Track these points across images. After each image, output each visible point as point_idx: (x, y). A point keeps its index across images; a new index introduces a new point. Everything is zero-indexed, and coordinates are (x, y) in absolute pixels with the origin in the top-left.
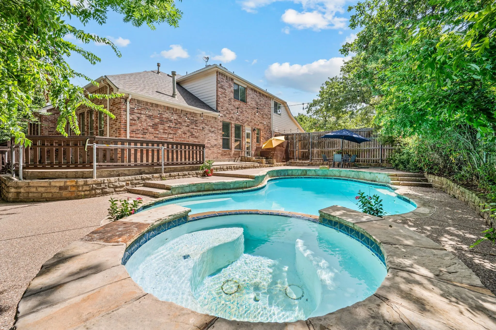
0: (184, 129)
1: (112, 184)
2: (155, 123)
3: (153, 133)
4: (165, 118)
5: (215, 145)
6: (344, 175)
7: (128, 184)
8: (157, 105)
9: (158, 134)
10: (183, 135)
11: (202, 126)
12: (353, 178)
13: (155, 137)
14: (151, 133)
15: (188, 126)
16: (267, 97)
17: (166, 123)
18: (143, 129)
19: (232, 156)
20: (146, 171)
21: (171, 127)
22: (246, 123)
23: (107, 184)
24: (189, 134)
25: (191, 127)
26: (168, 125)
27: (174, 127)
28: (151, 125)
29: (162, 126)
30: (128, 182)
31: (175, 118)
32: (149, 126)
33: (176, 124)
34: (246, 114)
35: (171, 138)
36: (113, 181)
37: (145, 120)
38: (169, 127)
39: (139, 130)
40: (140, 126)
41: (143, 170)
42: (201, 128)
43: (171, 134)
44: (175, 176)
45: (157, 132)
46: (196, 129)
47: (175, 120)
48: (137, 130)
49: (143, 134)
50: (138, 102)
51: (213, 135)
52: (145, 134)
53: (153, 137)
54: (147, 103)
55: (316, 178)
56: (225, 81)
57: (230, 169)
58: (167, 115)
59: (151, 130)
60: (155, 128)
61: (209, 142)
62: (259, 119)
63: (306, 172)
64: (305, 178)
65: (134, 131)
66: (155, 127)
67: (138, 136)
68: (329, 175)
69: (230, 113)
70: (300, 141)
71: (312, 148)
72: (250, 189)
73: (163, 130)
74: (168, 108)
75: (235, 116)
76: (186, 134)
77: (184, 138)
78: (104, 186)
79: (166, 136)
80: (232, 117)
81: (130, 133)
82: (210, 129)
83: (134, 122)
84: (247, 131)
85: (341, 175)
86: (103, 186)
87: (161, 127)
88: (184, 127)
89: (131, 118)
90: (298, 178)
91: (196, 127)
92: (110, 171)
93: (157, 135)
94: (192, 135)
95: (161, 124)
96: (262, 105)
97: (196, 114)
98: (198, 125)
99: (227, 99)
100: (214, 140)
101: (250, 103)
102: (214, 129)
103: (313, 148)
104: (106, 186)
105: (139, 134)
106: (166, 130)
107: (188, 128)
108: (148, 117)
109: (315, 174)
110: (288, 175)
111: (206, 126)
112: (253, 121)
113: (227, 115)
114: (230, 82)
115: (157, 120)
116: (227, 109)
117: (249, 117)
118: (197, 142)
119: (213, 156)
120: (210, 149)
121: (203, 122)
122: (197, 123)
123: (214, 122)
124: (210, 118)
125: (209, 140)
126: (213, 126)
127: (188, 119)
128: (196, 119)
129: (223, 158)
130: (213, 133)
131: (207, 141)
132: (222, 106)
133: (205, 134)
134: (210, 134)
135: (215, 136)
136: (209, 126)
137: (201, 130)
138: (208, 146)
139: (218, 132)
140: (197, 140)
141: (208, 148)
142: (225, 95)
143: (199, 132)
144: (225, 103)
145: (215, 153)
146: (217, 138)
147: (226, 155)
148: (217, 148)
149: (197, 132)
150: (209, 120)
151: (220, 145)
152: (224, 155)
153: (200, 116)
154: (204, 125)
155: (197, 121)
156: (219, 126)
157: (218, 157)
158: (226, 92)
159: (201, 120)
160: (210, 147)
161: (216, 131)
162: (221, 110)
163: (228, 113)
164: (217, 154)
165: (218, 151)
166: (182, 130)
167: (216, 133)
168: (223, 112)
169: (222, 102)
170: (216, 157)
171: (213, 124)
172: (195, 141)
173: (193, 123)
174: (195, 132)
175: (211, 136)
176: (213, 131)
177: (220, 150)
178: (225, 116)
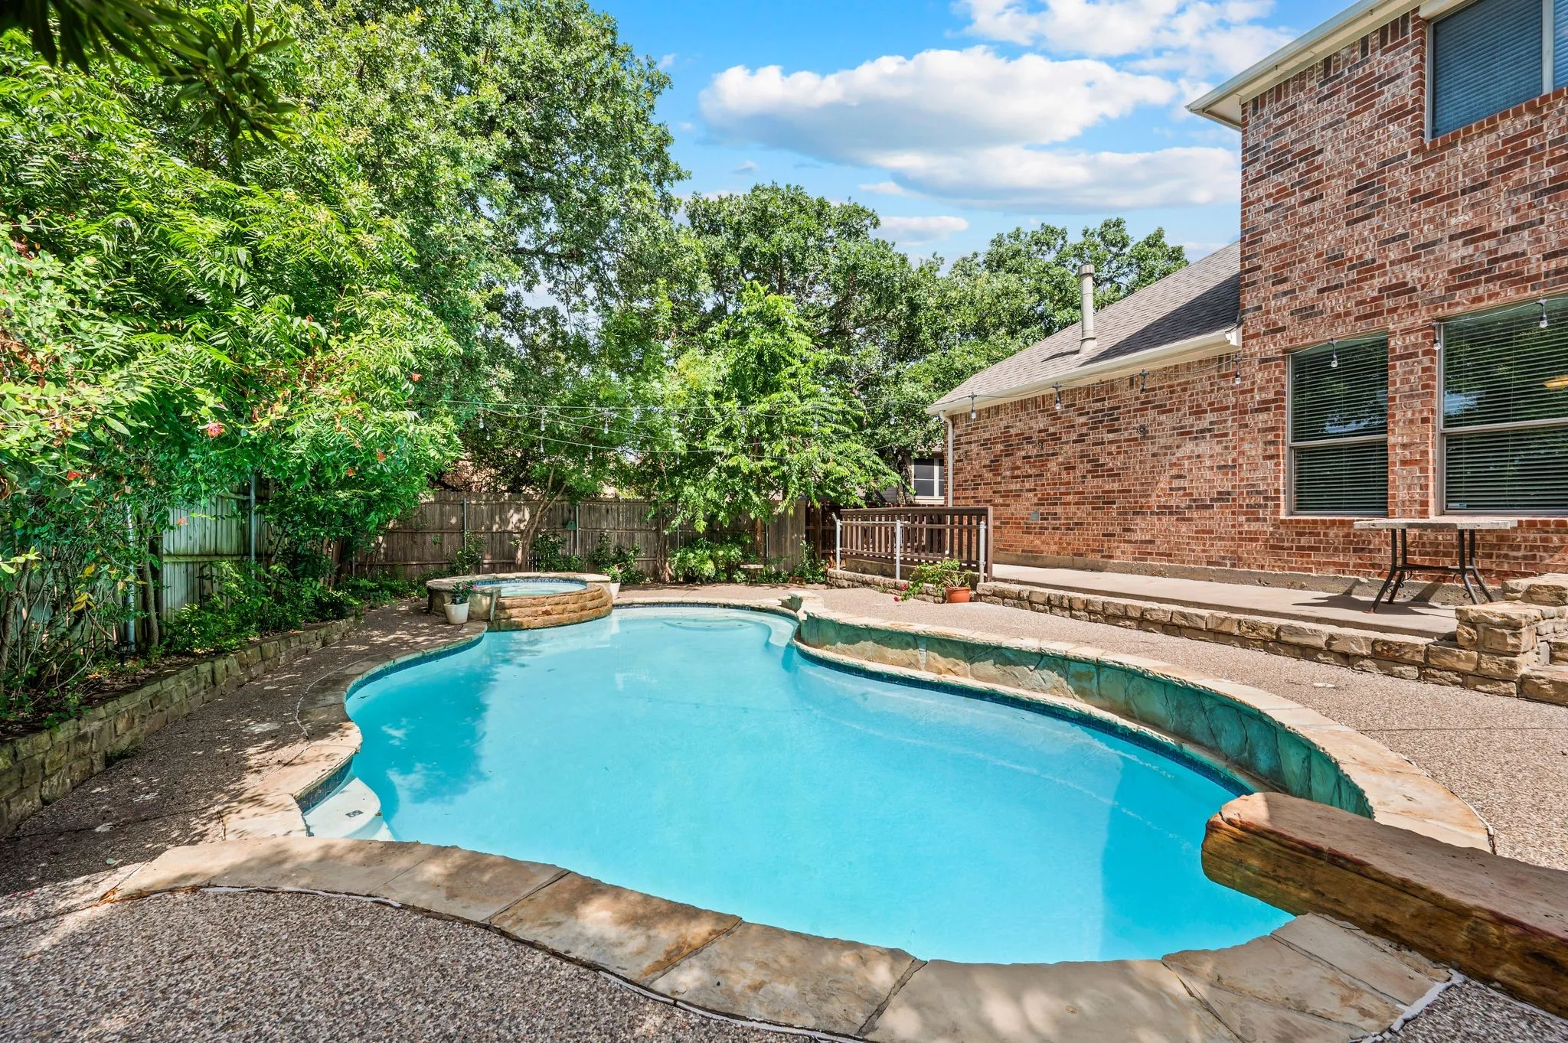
0: (1069, 451)
2: (995, 456)
3: (991, 483)
4: (1016, 435)
5: (1223, 496)
8: (998, 409)
9: (999, 483)
10: (1064, 474)
11: (1141, 421)
13: (994, 492)
14: (988, 484)
15: (1081, 439)
17: (1020, 449)
18: (975, 476)
21: (1030, 457)
24: (1082, 467)
25: (1091, 438)
26: (1023, 453)
27: (1036, 456)
28: (987, 462)
29: (1009, 459)
31: (1041, 426)
32: (984, 466)
33: (1044, 443)
35: (1031, 490)
37: (978, 454)
38: (1024, 458)
40: (969, 472)
42: (1138, 434)
43: (1031, 476)
45: (999, 479)
46: (1110, 442)
47: (1039, 431)
49: (973, 489)
50: (966, 417)
51: (1203, 448)
52: (977, 489)
59: (987, 475)
61: (1176, 484)
67: (967, 494)
69: (1369, 270)
74: (1023, 405)
75: (1437, 267)
76: (1074, 468)
77: (1069, 483)
79: (1018, 486)
80: (1400, 289)
81: (954, 490)
82: (1190, 420)
83: (960, 464)
87: (1006, 463)
88: (1066, 447)
89: (956, 457)
91: (1111, 436)
94: (1096, 468)
95: (1006, 456)
97: (1111, 385)
98: (1122, 423)
100: (1209, 474)
102: (1210, 417)
105: (968, 489)
106: (1018, 468)
107: (1078, 447)
108: (983, 445)
111: (1163, 418)
113: (1335, 302)
114: (1374, 62)
115: (999, 448)
116: (1335, 260)
118: (1120, 491)
119: (1204, 551)
120: (1184, 519)
121: (1149, 402)
122: (1117, 419)
123: (1212, 384)
124: (1188, 369)
125: (1180, 477)
126: (1205, 406)
127: (1081, 415)
128: (1113, 403)
129: (1291, 569)
130: (1204, 437)
131: (1170, 483)
132: (1275, 269)
133: (1154, 455)
134: (1189, 447)
135: (1218, 449)
136: (1178, 410)
137: (1136, 439)
138: (1173, 502)
139: (1246, 426)
140: (1116, 486)
141: (1171, 513)
142: (1307, 188)
143: (1126, 452)
144: (1308, 237)
145: (1221, 539)
146: (1234, 460)
147: (1311, 548)
148: (1233, 513)
149: (1119, 453)
150: (1179, 384)
151: (1258, 493)
152: (1299, 548)
153: (1131, 384)
154: (1151, 414)
155: (1119, 408)
156: (1252, 390)
157: (1240, 559)
158: (1318, 168)
159: (1137, 398)
160: (1183, 505)
161: (1230, 423)
162: (1275, 296)
163: (1336, 287)
164: (1233, 539)
165: (1246, 528)
166: (1061, 459)
167: (1226, 435)
168: (1284, 300)
169: (1284, 245)
170: (1224, 558)
171: (1204, 392)
172: (1107, 488)
173: (1101, 422)
174: (1110, 453)
175: (1190, 458)
176: (1202, 431)
177: (1258, 520)
178: (1306, 313)
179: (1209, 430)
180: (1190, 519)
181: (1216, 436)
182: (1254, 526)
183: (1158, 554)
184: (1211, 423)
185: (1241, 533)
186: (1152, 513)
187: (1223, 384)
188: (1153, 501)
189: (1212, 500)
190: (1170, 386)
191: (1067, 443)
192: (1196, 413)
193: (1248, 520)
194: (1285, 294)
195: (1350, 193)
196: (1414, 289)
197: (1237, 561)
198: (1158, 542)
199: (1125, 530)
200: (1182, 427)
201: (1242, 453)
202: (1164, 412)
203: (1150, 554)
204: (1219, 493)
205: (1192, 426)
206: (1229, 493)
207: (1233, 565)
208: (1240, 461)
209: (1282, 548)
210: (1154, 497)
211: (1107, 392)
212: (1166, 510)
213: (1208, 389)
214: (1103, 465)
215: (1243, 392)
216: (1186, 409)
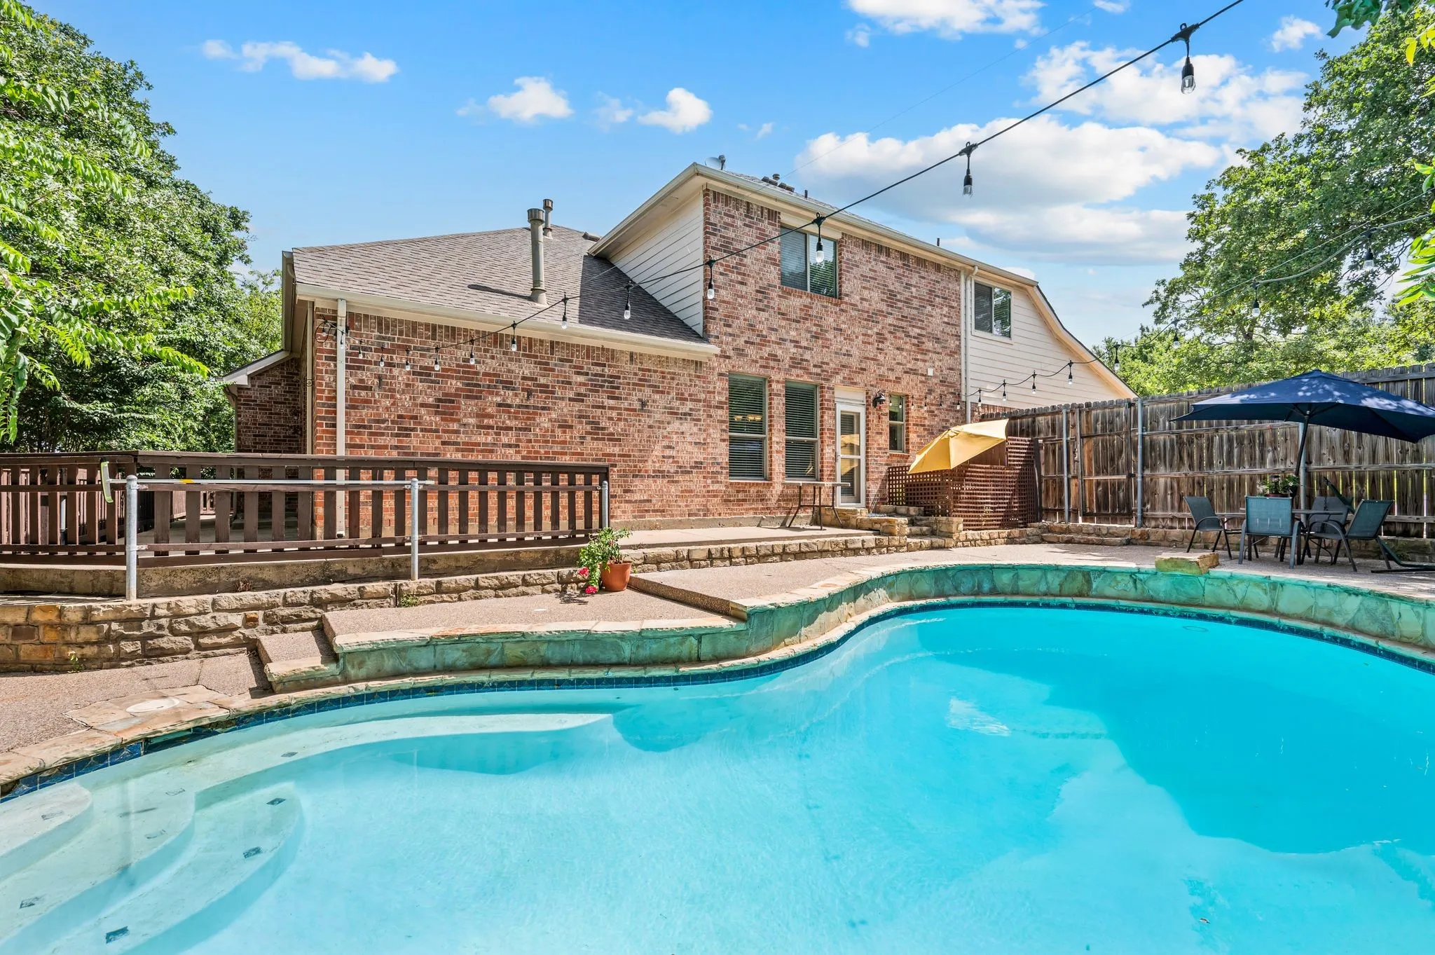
0: (564, 409)
1: (187, 622)
2: (446, 394)
3: (436, 431)
4: (485, 374)
5: (698, 465)
6: (1300, 609)
7: (255, 620)
8: (452, 332)
9: (457, 432)
10: (558, 432)
11: (639, 395)
12: (1352, 627)
13: (444, 443)
14: (430, 431)
15: (579, 398)
16: (938, 267)
17: (491, 393)
18: (400, 417)
19: (773, 503)
20: (351, 570)
21: (510, 406)
22: (839, 378)
23: (164, 622)
24: (581, 428)
25: (590, 400)
26: (499, 399)
27: (519, 406)
28: (431, 400)
29: (473, 402)
30: (251, 614)
31: (527, 373)
32: (422, 405)
33: (530, 393)
34: (837, 342)
35: (510, 446)
36: (193, 611)
37: (408, 385)
38: (499, 405)
39: (384, 421)
40: (387, 408)
41: (337, 567)
42: (637, 405)
43: (510, 429)
44: (459, 591)
45: (455, 426)
46: (611, 408)
47: (524, 378)
48: (378, 421)
49: (397, 435)
50: (380, 324)
51: (687, 426)
52: (408, 436)
53: (437, 443)
54: (414, 327)
55: (1142, 611)
56: (739, 223)
57: (722, 558)
58: (494, 363)
59: (428, 418)
60: (444, 413)
61: (668, 452)
62: (900, 358)
63: (1089, 582)
64: (1078, 607)
65: (365, 427)
66: (445, 406)
67: (381, 441)
68: (1209, 599)
69: (764, 341)
70: (1089, 437)
71: (1144, 466)
72: (714, 667)
73: (478, 416)
75: (786, 353)
76: (571, 427)
77: (564, 442)
78: (153, 629)
79: (490, 439)
80: (773, 357)
81: (347, 433)
82: (676, 404)
83: (363, 393)
84: (840, 408)
85: (1283, 606)
86: (147, 627)
87: (467, 407)
88: (562, 404)
89: (353, 381)
90: (1047, 606)
91: (612, 402)
92: (204, 571)
93: (453, 438)
94: (596, 430)
95: (468, 397)
96: (915, 303)
97: (611, 355)
98: (622, 392)
99: (750, 289)
100: (690, 448)
101: (856, 299)
102: (690, 405)
103: (1154, 467)
104: (160, 627)
105: (383, 434)
106: (490, 416)
107: (577, 407)
108: (420, 374)
109: (1133, 593)
110: (994, 591)
111: (657, 397)
112: (872, 366)
113: (751, 351)
114: (765, 225)
115: (454, 384)
116: (752, 327)
117: (855, 352)
118: (620, 456)
119: (687, 506)
120: (673, 482)
121: (645, 380)
122: (618, 388)
123: (691, 380)
124: (676, 363)
125: (669, 447)
126: (686, 395)
127: (578, 373)
128: (613, 372)
129: (735, 514)
130: (686, 419)
131: (663, 451)
132: (725, 316)
133: (650, 427)
134: (676, 425)
135: (695, 429)
136: (668, 393)
137: (634, 410)
138: (666, 467)
139: (711, 416)
140: (617, 450)
141: (663, 477)
142: (739, 273)
143: (626, 420)
144: (740, 305)
145: (697, 496)
146: (704, 439)
147: (744, 500)
148: (704, 477)
149: (619, 420)
150: (669, 373)
151: (718, 464)
152: (739, 500)
153: (632, 360)
154: (648, 391)
155: (619, 377)
156: (714, 392)
157: (708, 510)
158: (745, 265)
159: (635, 374)
160: (672, 471)
161: (701, 413)
162: (725, 334)
163: (752, 343)
164: (704, 496)
165: (711, 488)
166: (554, 416)
167: (699, 420)
168: (730, 339)
169: (728, 303)
170: (699, 510)
171: (686, 385)
172: (608, 451)
173: (602, 386)
174: (611, 419)
175: (677, 433)
176: (685, 414)
177: (718, 482)
178: (740, 352)
179: (690, 415)
180: (677, 482)
181: (694, 420)
182: (716, 487)
183: (654, 511)
184: (691, 409)
185: (708, 492)
186: (649, 476)
187: (697, 382)
188: (650, 466)
189: (691, 467)
190: (663, 373)
191: (563, 399)
192: (681, 399)
193: (713, 482)
194: (730, 335)
195: (757, 291)
196: (779, 361)
197: (707, 512)
198: (654, 501)
199: (626, 491)
200: (671, 408)
201: (709, 435)
202: (658, 392)
203: (647, 511)
204: (696, 462)
205: (678, 409)
206: (701, 463)
207: (705, 515)
208: (708, 441)
209: (730, 501)
210: (650, 463)
211: (608, 360)
212: (659, 474)
213: (689, 383)
214: (603, 429)
215: (709, 392)
216: (673, 394)
